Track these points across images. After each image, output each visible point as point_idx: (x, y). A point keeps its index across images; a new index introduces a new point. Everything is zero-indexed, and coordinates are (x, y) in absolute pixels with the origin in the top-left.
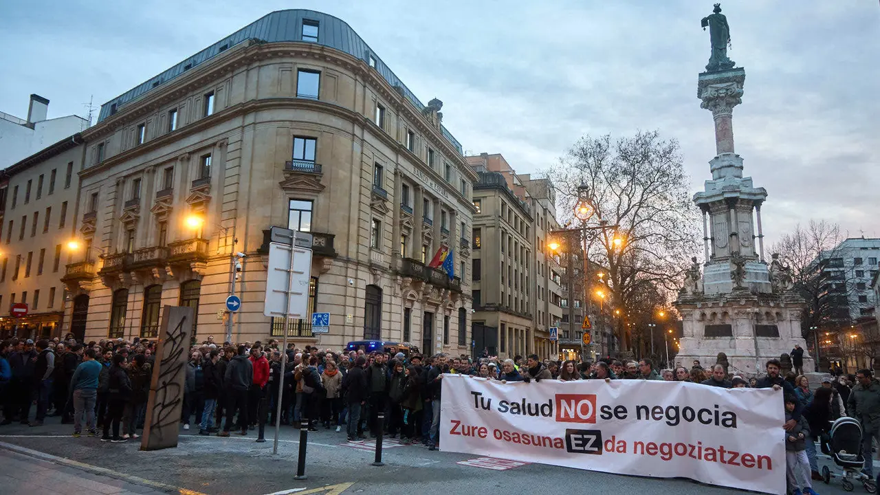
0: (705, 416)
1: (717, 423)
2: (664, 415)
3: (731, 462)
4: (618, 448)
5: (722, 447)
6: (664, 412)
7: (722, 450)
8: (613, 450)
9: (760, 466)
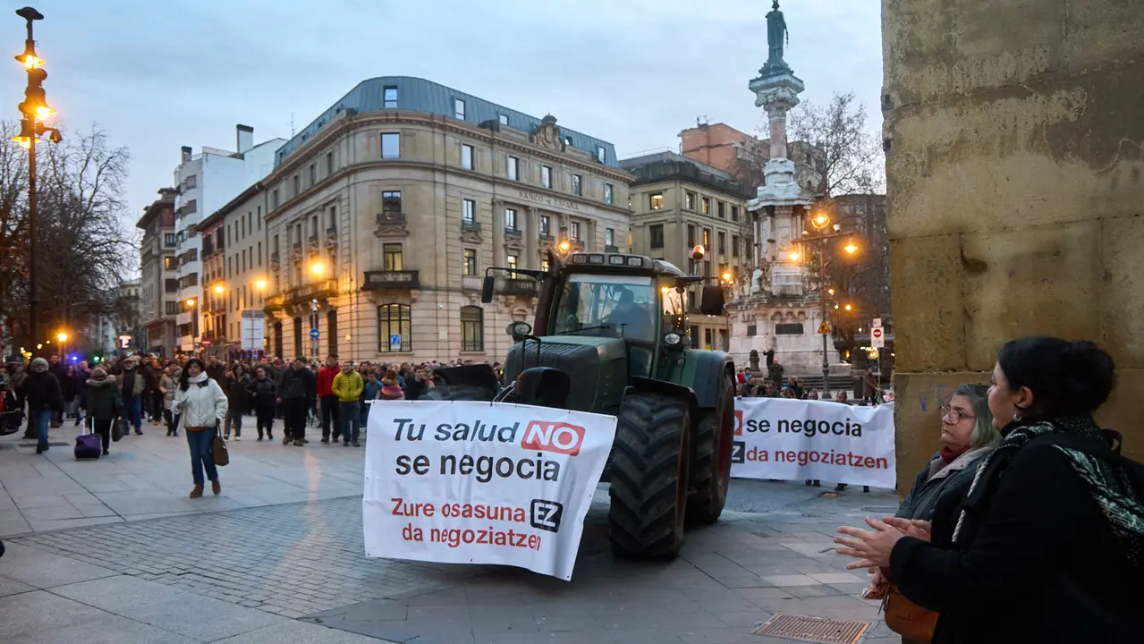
0: (838, 428)
1: (848, 434)
2: (803, 428)
3: (856, 464)
4: (760, 457)
5: (851, 453)
6: (803, 424)
7: (850, 455)
8: (755, 459)
9: (879, 466)
